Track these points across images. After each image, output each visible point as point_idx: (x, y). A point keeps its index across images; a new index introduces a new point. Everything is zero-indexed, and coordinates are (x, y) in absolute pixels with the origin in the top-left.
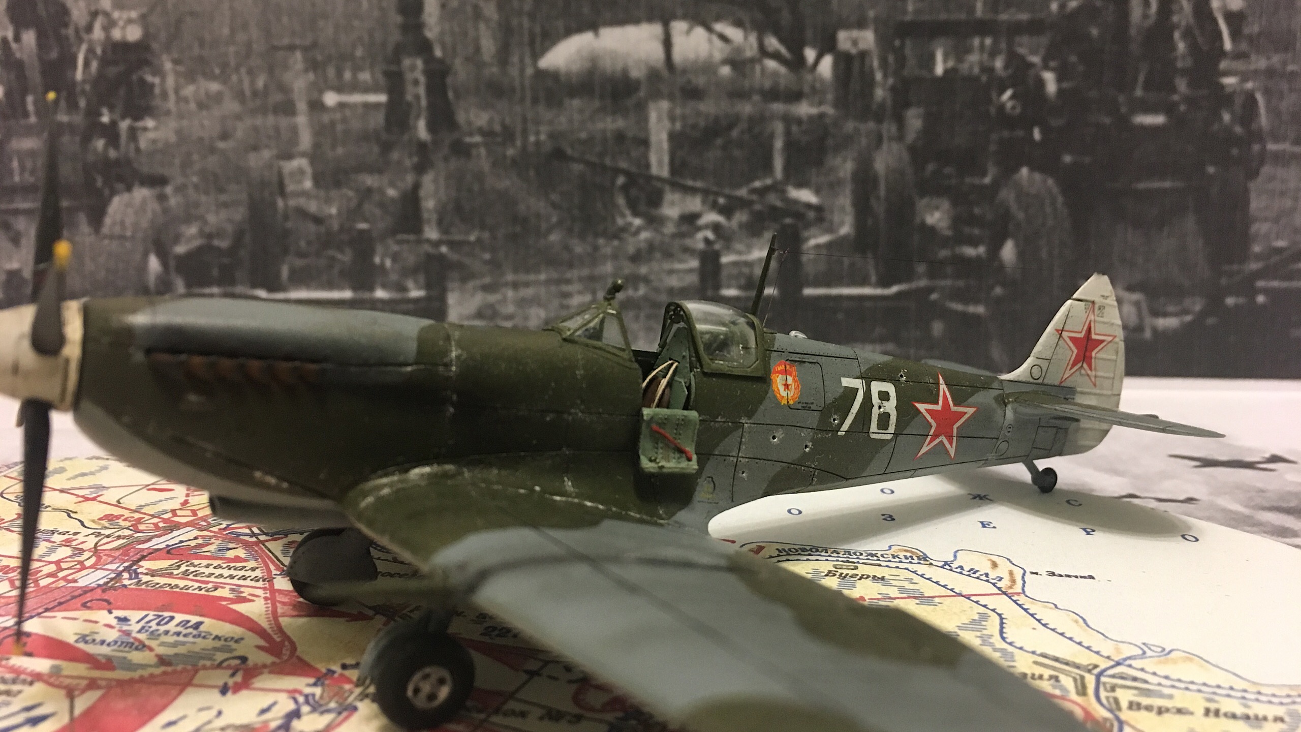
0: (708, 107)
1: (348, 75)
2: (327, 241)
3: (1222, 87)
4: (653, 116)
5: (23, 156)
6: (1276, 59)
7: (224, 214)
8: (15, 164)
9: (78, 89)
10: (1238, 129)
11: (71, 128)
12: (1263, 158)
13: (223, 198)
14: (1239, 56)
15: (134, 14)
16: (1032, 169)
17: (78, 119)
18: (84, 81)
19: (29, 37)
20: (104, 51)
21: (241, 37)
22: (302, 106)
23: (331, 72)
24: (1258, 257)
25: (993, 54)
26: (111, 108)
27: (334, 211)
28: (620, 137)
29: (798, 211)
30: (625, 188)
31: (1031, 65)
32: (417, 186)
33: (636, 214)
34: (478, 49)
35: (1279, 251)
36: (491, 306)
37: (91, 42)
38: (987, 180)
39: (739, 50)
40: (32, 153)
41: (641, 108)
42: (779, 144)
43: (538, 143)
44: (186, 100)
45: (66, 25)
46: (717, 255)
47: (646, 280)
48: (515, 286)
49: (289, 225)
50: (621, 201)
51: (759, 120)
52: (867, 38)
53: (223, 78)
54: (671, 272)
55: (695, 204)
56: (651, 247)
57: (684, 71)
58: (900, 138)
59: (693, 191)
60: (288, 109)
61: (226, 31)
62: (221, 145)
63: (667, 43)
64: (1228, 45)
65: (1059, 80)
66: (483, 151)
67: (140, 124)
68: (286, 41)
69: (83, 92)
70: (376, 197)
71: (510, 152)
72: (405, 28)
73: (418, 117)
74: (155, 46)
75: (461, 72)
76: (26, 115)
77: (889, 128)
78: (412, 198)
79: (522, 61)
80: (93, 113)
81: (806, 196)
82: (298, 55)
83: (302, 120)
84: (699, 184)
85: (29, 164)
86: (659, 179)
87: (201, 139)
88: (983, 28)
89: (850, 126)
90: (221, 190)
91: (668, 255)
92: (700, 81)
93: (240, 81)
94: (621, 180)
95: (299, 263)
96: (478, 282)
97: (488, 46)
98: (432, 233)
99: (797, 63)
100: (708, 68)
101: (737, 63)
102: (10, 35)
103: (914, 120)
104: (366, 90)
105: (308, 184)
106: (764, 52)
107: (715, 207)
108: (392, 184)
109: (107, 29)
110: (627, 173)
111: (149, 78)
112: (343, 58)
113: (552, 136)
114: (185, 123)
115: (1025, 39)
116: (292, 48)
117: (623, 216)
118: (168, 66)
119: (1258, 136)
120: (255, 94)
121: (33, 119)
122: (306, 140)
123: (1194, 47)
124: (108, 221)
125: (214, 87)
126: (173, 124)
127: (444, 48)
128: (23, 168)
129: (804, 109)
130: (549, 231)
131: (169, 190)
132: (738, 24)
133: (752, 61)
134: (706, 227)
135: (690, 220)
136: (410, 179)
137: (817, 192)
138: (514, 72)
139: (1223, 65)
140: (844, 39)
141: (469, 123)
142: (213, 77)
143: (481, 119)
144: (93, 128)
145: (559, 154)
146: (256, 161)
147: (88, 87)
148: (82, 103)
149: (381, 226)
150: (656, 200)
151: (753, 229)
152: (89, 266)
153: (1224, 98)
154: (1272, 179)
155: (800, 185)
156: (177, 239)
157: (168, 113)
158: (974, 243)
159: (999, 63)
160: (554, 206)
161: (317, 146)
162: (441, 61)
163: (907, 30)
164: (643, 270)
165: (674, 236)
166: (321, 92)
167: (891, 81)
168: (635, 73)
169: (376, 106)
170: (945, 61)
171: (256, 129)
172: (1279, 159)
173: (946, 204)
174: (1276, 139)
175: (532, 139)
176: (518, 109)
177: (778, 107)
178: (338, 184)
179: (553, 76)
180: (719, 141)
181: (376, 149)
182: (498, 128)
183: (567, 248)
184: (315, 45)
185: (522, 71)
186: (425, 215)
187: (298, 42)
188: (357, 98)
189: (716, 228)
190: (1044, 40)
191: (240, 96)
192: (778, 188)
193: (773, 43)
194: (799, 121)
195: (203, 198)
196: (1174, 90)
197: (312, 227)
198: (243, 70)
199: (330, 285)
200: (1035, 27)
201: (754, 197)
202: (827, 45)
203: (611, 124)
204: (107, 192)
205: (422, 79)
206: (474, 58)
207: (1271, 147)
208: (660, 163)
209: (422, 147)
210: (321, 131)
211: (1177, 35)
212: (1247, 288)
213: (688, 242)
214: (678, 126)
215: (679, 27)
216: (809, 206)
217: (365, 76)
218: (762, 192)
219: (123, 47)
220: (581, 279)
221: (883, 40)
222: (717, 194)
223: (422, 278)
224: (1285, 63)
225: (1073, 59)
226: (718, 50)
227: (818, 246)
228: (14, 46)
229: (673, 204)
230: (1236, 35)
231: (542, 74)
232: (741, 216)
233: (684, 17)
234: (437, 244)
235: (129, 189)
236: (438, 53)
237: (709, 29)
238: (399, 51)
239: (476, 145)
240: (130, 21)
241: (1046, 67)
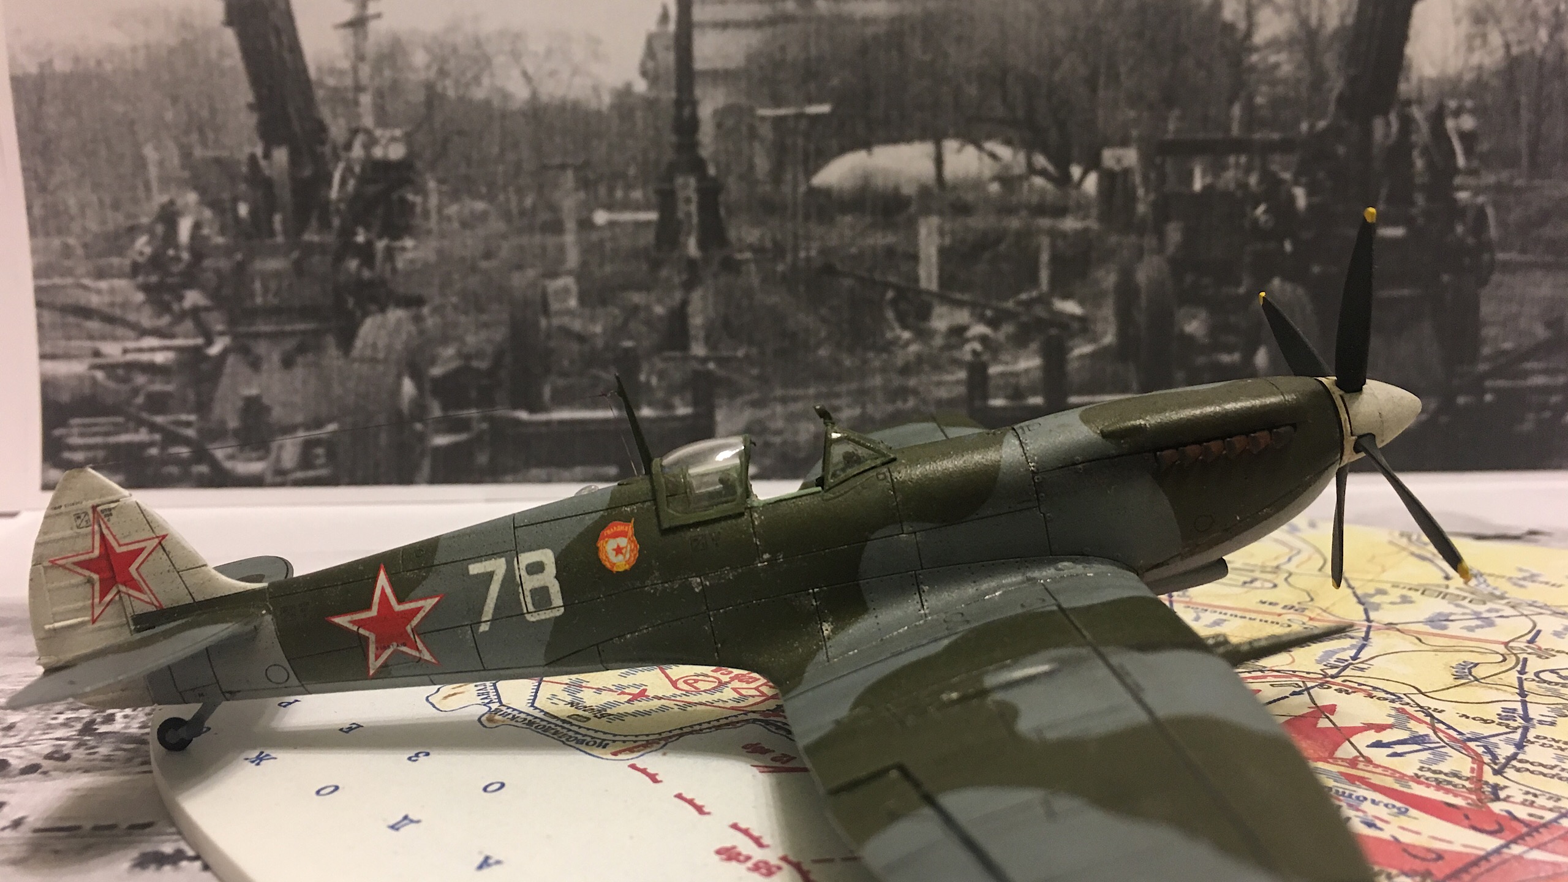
0: (978, 223)
1: (619, 194)
2: (592, 359)
3: (1455, 201)
4: (923, 231)
5: (265, 277)
6: (1505, 175)
7: (484, 334)
8: (258, 285)
9: (332, 208)
10: (1470, 241)
11: (322, 248)
12: (1492, 266)
13: (484, 318)
14: (1472, 172)
15: (398, 133)
16: (1286, 278)
17: (330, 238)
18: (340, 200)
19: (281, 155)
20: (363, 169)
21: (511, 157)
22: (570, 225)
23: (602, 191)
24: (1488, 359)
25: (1248, 170)
26: (368, 227)
27: (598, 329)
28: (890, 252)
29: (1064, 322)
30: (894, 302)
31: (1281, 182)
32: (685, 303)
33: (905, 327)
34: (751, 167)
35: (1504, 353)
36: (760, 422)
37: (348, 160)
38: (1242, 290)
39: (1007, 167)
40: (277, 274)
41: (911, 226)
42: (1045, 257)
43: (808, 259)
44: (449, 219)
45: (323, 143)
46: (984, 367)
47: (915, 392)
48: (784, 400)
49: (552, 344)
50: (890, 314)
51: (1025, 235)
52: (1130, 157)
53: (491, 198)
54: (939, 384)
55: (962, 316)
56: (920, 359)
57: (955, 187)
58: (1161, 250)
59: (960, 304)
60: (556, 227)
61: (495, 150)
62: (484, 264)
63: (939, 161)
64: (1461, 161)
65: (1310, 194)
66: (753, 267)
67: (398, 244)
68: (557, 160)
69: (338, 211)
70: (642, 315)
71: (780, 268)
72: (680, 148)
73: (688, 234)
74: (419, 165)
75: (734, 189)
76: (272, 233)
77: (1150, 241)
78: (679, 316)
79: (795, 178)
80: (347, 233)
81: (1071, 307)
82: (570, 174)
83: (570, 238)
84: (966, 297)
85: (273, 285)
86: (929, 293)
87: (463, 259)
88: (1239, 146)
89: (1113, 239)
90: (481, 310)
91: (937, 367)
92: (970, 197)
93: (508, 200)
94: (890, 294)
95: (561, 382)
96: (747, 398)
97: (762, 164)
98: (699, 350)
99: (1063, 180)
100: (977, 184)
101: (1006, 180)
102: (259, 151)
103: (1174, 234)
104: (638, 207)
105: (573, 303)
106: (1032, 170)
107: (982, 319)
108: (660, 301)
109: (368, 146)
110: (897, 288)
111: (411, 197)
112: (617, 177)
113: (823, 252)
114: (446, 243)
115: (1277, 157)
116: (563, 167)
117: (893, 329)
118: (432, 185)
119: (1486, 246)
120: (522, 213)
121: (280, 239)
122: (573, 259)
123: (1430, 165)
124: (359, 343)
125: (480, 206)
126: (433, 243)
127: (717, 166)
128: (266, 290)
129: (1070, 224)
130: (819, 345)
131: (426, 310)
132: (1008, 142)
133: (1021, 178)
134: (974, 338)
135: (958, 332)
136: (678, 296)
137: (1081, 302)
138: (787, 189)
139: (1458, 180)
140: (1109, 157)
141: (740, 240)
142: (479, 197)
143: (752, 235)
144: (347, 247)
145: (829, 270)
146: (518, 280)
147: (342, 206)
148: (336, 222)
149: (646, 343)
150: (925, 313)
151: (1020, 341)
152: (337, 390)
153: (1457, 212)
154: (1499, 285)
155: (1066, 297)
156: (433, 361)
157: (429, 232)
158: (1230, 350)
159: (1253, 180)
160: (824, 320)
161: (584, 264)
162: (714, 180)
163: (1168, 148)
164: (912, 382)
165: (943, 349)
166: (591, 211)
167: (1152, 197)
168: (908, 190)
169: (647, 224)
170: (1204, 176)
171: (521, 248)
172: (1508, 267)
173: (1203, 314)
174: (1503, 250)
175: (802, 254)
176: (789, 225)
177: (1045, 222)
178: (604, 303)
179: (825, 193)
180: (987, 255)
181: (645, 267)
182: (768, 244)
183: (837, 362)
184: (587, 164)
185: (795, 187)
186: (693, 332)
187: (570, 161)
188: (627, 216)
189: (983, 339)
190: (1294, 158)
191: (507, 216)
192: (1044, 300)
193: (1040, 161)
194: (1064, 235)
195: (463, 319)
196: (1413, 204)
197: (575, 347)
198: (511, 189)
199: (594, 405)
200: (1286, 146)
201: (1020, 309)
202: (1093, 163)
203: (881, 239)
204: (359, 314)
205: (694, 197)
206: (748, 176)
207: (1501, 256)
208: (929, 278)
209: (692, 264)
210: (589, 250)
211: (1416, 153)
212: (1477, 387)
213: (956, 354)
214: (947, 241)
215: (950, 146)
216: (1073, 317)
217: (637, 194)
218: (1029, 304)
219: (384, 167)
220: (849, 393)
221: (1145, 158)
222: (985, 307)
223: (689, 396)
224: (1512, 179)
225: (1321, 175)
226: (988, 169)
227: (1082, 357)
228: (263, 163)
229: (941, 317)
230: (1469, 152)
231: (813, 192)
232: (1008, 329)
233: (957, 136)
234: (704, 360)
235: (383, 310)
236: (712, 171)
237: (979, 147)
238: (672, 170)
239: (747, 261)
240: (393, 139)
241: (1296, 183)
